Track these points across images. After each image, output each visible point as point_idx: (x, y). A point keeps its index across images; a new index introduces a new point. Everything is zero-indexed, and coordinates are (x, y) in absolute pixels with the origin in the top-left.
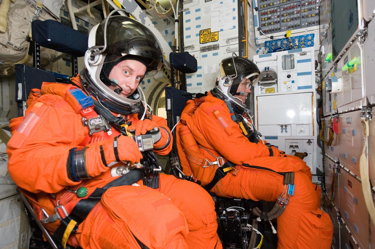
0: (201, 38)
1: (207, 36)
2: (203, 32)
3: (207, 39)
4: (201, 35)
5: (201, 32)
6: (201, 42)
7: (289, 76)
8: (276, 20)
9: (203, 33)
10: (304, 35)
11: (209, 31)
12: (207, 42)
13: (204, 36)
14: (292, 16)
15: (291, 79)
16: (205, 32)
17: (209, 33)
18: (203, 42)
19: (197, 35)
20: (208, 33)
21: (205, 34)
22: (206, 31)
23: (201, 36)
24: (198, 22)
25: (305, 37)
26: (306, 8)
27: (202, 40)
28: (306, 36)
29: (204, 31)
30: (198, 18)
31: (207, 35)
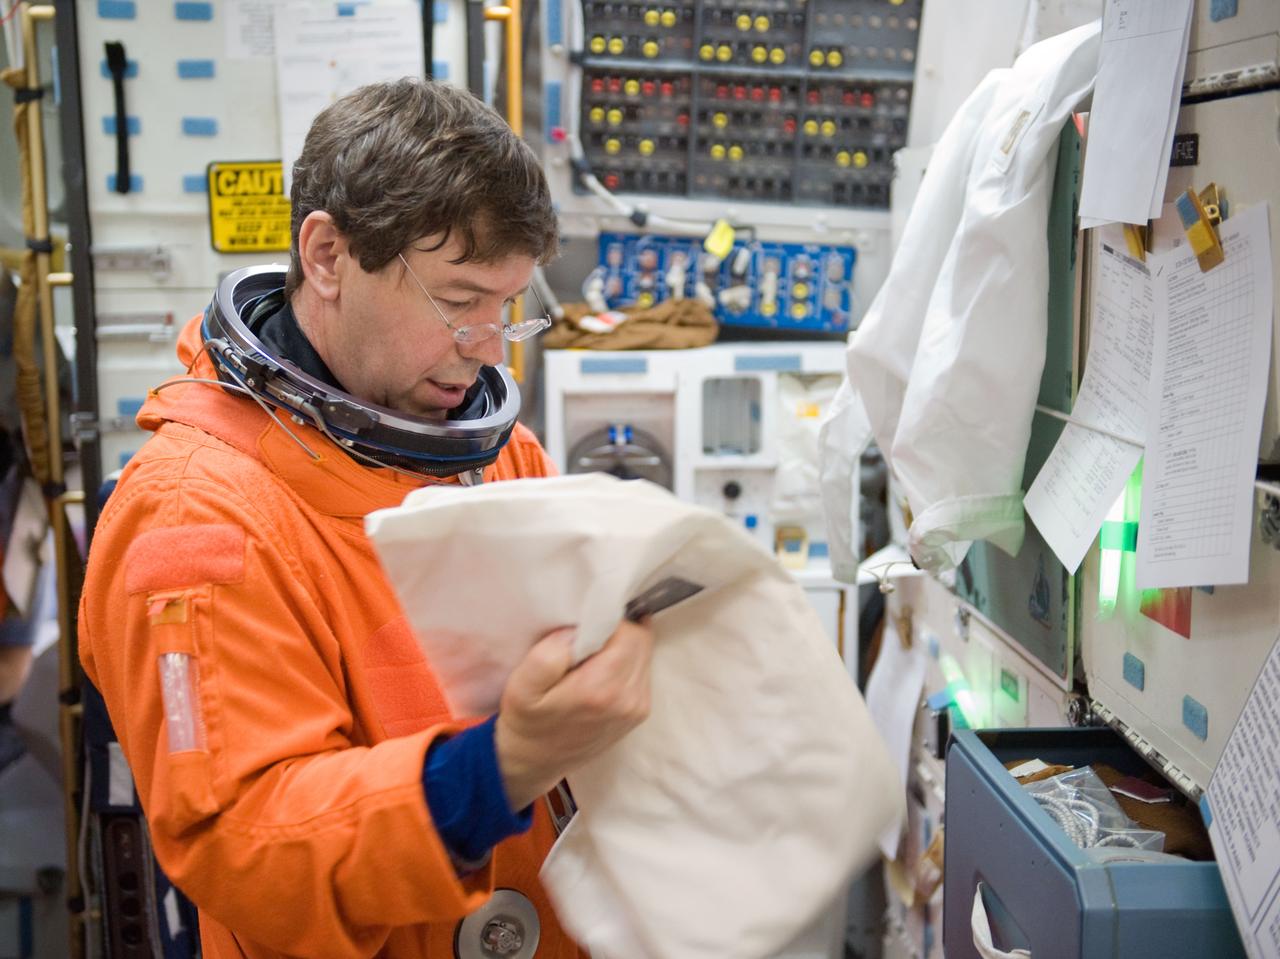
0: (223, 213)
1: (259, 209)
2: (232, 177)
3: (259, 227)
4: (220, 194)
5: (218, 174)
6: (222, 243)
7: (732, 491)
8: (666, 128)
9: (229, 184)
10: (811, 244)
11: (272, 182)
12: (261, 245)
13: (238, 204)
14: (754, 133)
15: (745, 506)
16: (244, 177)
17: (271, 192)
18: (233, 241)
19: (190, 185)
20: (266, 188)
21: (245, 194)
22: (251, 173)
23: (220, 204)
24: (197, 99)
25: (814, 256)
26: (828, 109)
27: (225, 230)
28: (815, 249)
29: (237, 173)
30: (196, 70)
31: (263, 203)
